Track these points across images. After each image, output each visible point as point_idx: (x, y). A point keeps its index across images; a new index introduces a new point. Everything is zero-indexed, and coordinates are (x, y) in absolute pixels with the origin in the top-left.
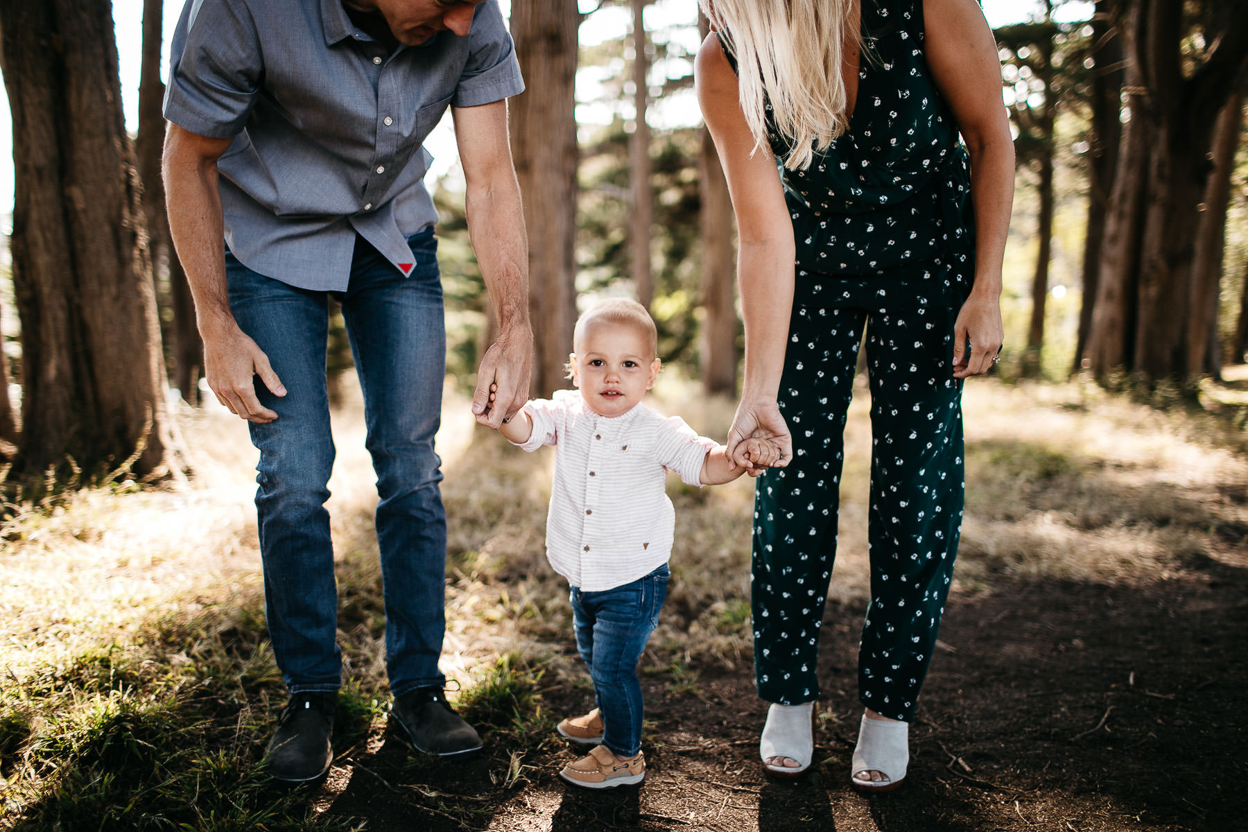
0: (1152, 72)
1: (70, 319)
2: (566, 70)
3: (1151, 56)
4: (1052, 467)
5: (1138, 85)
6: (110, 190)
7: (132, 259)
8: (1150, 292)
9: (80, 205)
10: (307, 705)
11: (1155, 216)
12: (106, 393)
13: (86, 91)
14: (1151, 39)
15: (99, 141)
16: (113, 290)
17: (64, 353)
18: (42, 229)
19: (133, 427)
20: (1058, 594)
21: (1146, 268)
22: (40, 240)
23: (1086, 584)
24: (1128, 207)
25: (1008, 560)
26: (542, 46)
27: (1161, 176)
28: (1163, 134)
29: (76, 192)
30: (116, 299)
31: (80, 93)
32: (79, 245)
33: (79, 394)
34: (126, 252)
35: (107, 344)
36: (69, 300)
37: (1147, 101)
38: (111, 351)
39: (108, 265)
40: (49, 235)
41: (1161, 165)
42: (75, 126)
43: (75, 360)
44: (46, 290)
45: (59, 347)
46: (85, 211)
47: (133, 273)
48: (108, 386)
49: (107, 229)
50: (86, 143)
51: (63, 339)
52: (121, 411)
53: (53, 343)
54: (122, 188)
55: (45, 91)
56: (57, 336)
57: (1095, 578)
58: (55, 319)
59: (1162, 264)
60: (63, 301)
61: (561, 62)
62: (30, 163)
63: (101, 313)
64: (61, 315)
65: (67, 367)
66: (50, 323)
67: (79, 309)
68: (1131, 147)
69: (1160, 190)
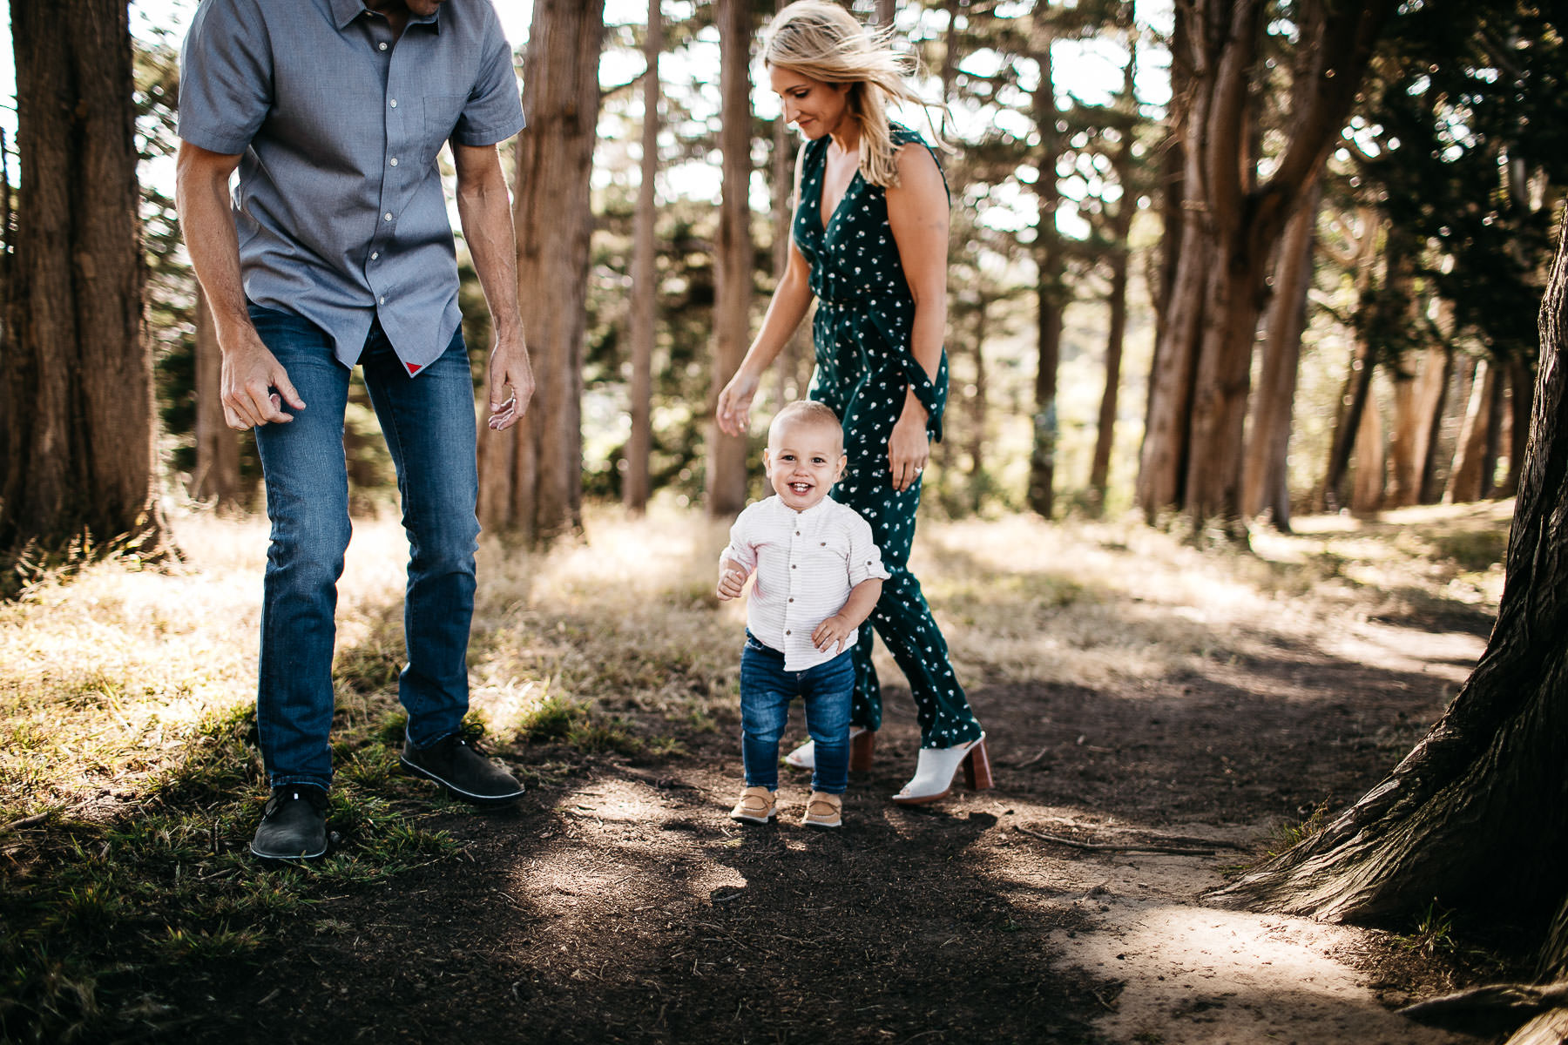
0: (1212, 187)
1: (70, 391)
2: (582, 154)
3: (1211, 169)
4: (1068, 595)
5: (1198, 200)
6: (122, 260)
7: (138, 332)
8: (1203, 425)
9: (90, 274)
10: (296, 796)
11: (1211, 341)
12: (103, 468)
13: (105, 159)
14: (1212, 152)
15: (116, 209)
16: (118, 362)
17: (62, 424)
18: (49, 297)
19: (128, 504)
20: (1044, 693)
21: (1200, 399)
22: (46, 307)
23: (1071, 687)
24: (1184, 331)
25: (1005, 667)
26: (558, 126)
27: (1218, 300)
28: (1222, 254)
29: (86, 260)
30: (120, 372)
31: (98, 160)
32: (86, 314)
33: (74, 468)
34: (133, 324)
35: (107, 417)
36: (71, 370)
37: (1207, 217)
38: (111, 425)
39: (115, 336)
40: (55, 302)
41: (1219, 287)
42: (91, 192)
43: (71, 433)
44: (47, 358)
45: (57, 418)
46: (94, 279)
47: (138, 345)
48: (105, 462)
49: (116, 299)
50: (101, 211)
51: (61, 410)
52: (117, 488)
53: (51, 413)
54: (133, 258)
55: (62, 155)
56: (56, 406)
57: (1080, 681)
58: (54, 388)
59: (1217, 396)
60: (65, 371)
61: (578, 145)
62: (41, 228)
63: (103, 386)
64: (61, 385)
65: (63, 439)
66: (50, 393)
67: (80, 380)
68: (1190, 265)
69: (1218, 314)
